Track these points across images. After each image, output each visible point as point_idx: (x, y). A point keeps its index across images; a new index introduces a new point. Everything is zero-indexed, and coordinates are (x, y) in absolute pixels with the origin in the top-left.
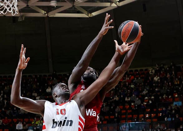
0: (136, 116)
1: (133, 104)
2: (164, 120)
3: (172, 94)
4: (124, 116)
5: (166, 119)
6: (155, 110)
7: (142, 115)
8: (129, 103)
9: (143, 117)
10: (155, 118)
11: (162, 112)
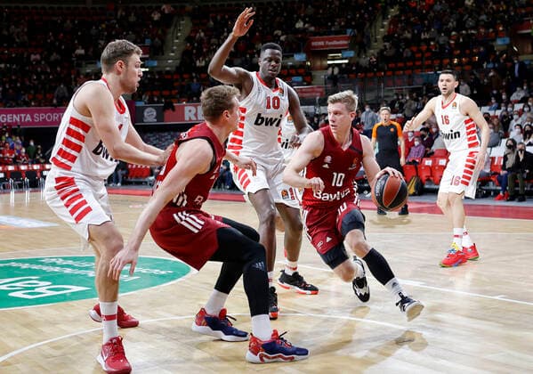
0: (439, 61)
1: (432, 43)
2: (483, 67)
3: (494, 26)
4: (418, 63)
5: (485, 65)
6: (468, 52)
7: (448, 61)
8: (427, 41)
9: (448, 64)
10: (467, 64)
11: (479, 54)
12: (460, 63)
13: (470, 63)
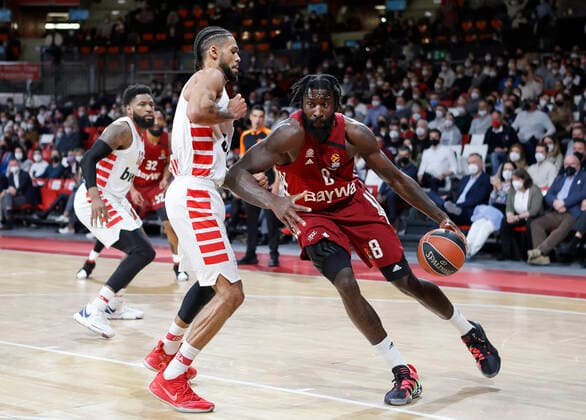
12: (252, 40)
13: (268, 39)
